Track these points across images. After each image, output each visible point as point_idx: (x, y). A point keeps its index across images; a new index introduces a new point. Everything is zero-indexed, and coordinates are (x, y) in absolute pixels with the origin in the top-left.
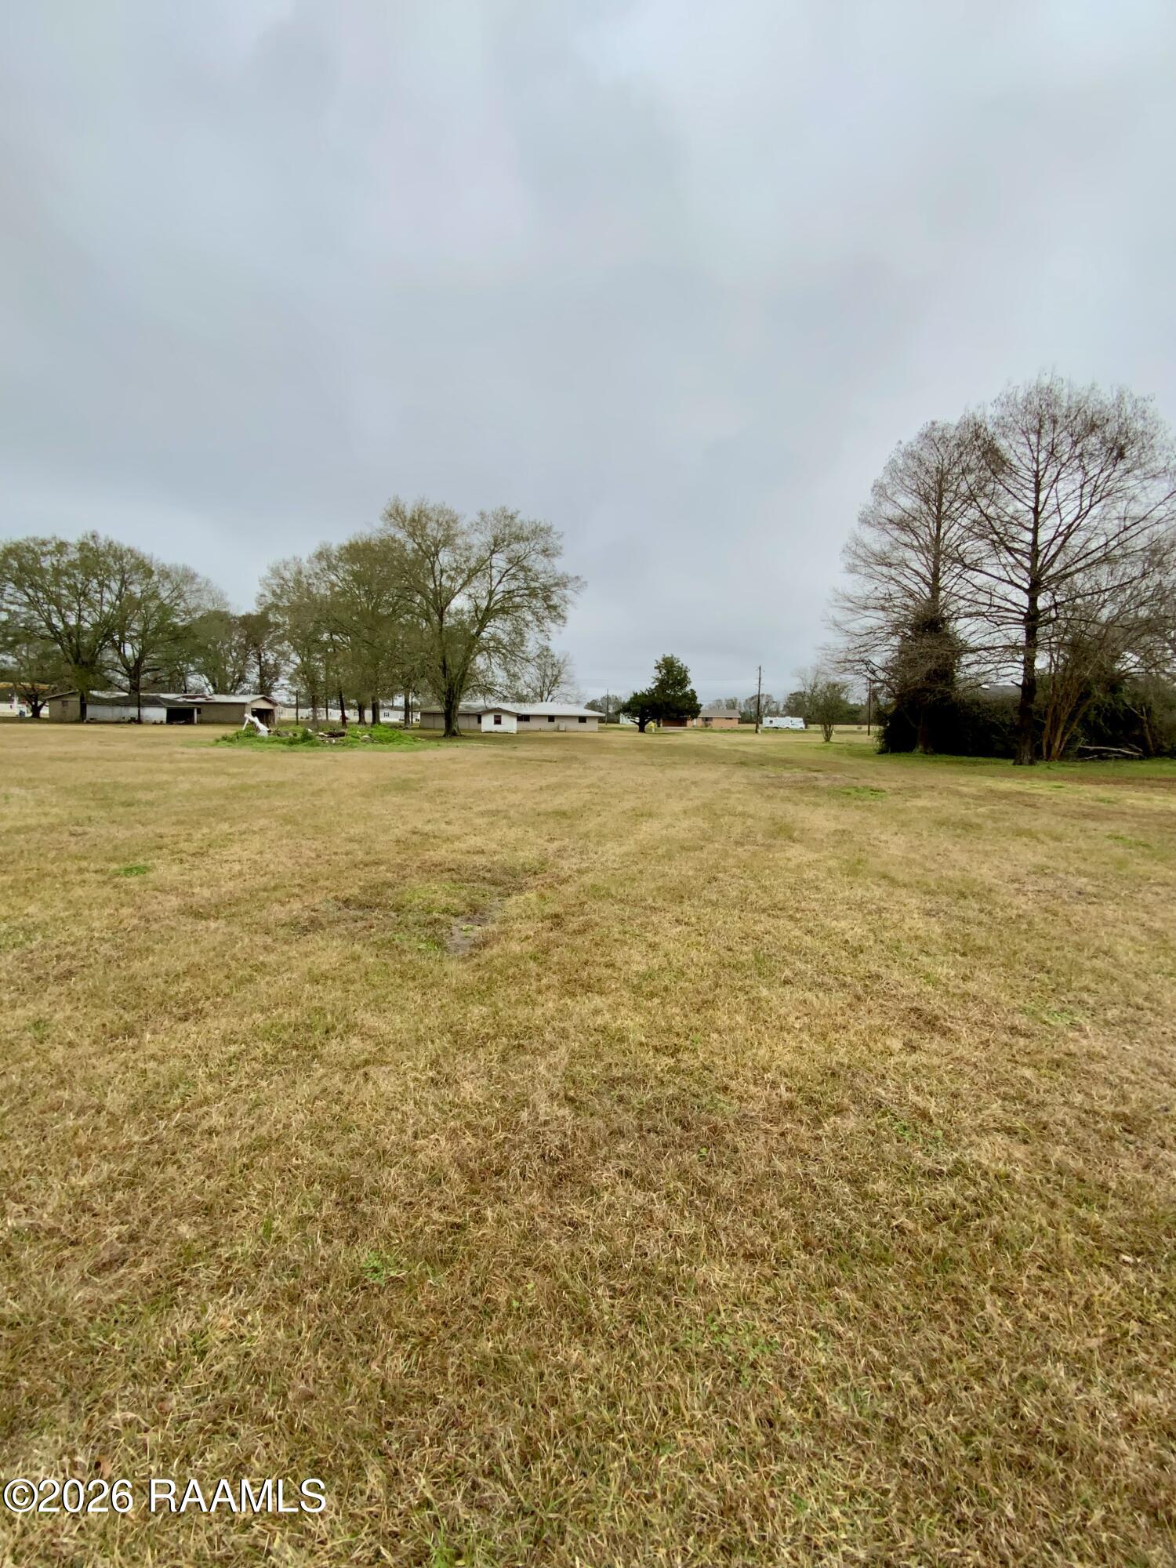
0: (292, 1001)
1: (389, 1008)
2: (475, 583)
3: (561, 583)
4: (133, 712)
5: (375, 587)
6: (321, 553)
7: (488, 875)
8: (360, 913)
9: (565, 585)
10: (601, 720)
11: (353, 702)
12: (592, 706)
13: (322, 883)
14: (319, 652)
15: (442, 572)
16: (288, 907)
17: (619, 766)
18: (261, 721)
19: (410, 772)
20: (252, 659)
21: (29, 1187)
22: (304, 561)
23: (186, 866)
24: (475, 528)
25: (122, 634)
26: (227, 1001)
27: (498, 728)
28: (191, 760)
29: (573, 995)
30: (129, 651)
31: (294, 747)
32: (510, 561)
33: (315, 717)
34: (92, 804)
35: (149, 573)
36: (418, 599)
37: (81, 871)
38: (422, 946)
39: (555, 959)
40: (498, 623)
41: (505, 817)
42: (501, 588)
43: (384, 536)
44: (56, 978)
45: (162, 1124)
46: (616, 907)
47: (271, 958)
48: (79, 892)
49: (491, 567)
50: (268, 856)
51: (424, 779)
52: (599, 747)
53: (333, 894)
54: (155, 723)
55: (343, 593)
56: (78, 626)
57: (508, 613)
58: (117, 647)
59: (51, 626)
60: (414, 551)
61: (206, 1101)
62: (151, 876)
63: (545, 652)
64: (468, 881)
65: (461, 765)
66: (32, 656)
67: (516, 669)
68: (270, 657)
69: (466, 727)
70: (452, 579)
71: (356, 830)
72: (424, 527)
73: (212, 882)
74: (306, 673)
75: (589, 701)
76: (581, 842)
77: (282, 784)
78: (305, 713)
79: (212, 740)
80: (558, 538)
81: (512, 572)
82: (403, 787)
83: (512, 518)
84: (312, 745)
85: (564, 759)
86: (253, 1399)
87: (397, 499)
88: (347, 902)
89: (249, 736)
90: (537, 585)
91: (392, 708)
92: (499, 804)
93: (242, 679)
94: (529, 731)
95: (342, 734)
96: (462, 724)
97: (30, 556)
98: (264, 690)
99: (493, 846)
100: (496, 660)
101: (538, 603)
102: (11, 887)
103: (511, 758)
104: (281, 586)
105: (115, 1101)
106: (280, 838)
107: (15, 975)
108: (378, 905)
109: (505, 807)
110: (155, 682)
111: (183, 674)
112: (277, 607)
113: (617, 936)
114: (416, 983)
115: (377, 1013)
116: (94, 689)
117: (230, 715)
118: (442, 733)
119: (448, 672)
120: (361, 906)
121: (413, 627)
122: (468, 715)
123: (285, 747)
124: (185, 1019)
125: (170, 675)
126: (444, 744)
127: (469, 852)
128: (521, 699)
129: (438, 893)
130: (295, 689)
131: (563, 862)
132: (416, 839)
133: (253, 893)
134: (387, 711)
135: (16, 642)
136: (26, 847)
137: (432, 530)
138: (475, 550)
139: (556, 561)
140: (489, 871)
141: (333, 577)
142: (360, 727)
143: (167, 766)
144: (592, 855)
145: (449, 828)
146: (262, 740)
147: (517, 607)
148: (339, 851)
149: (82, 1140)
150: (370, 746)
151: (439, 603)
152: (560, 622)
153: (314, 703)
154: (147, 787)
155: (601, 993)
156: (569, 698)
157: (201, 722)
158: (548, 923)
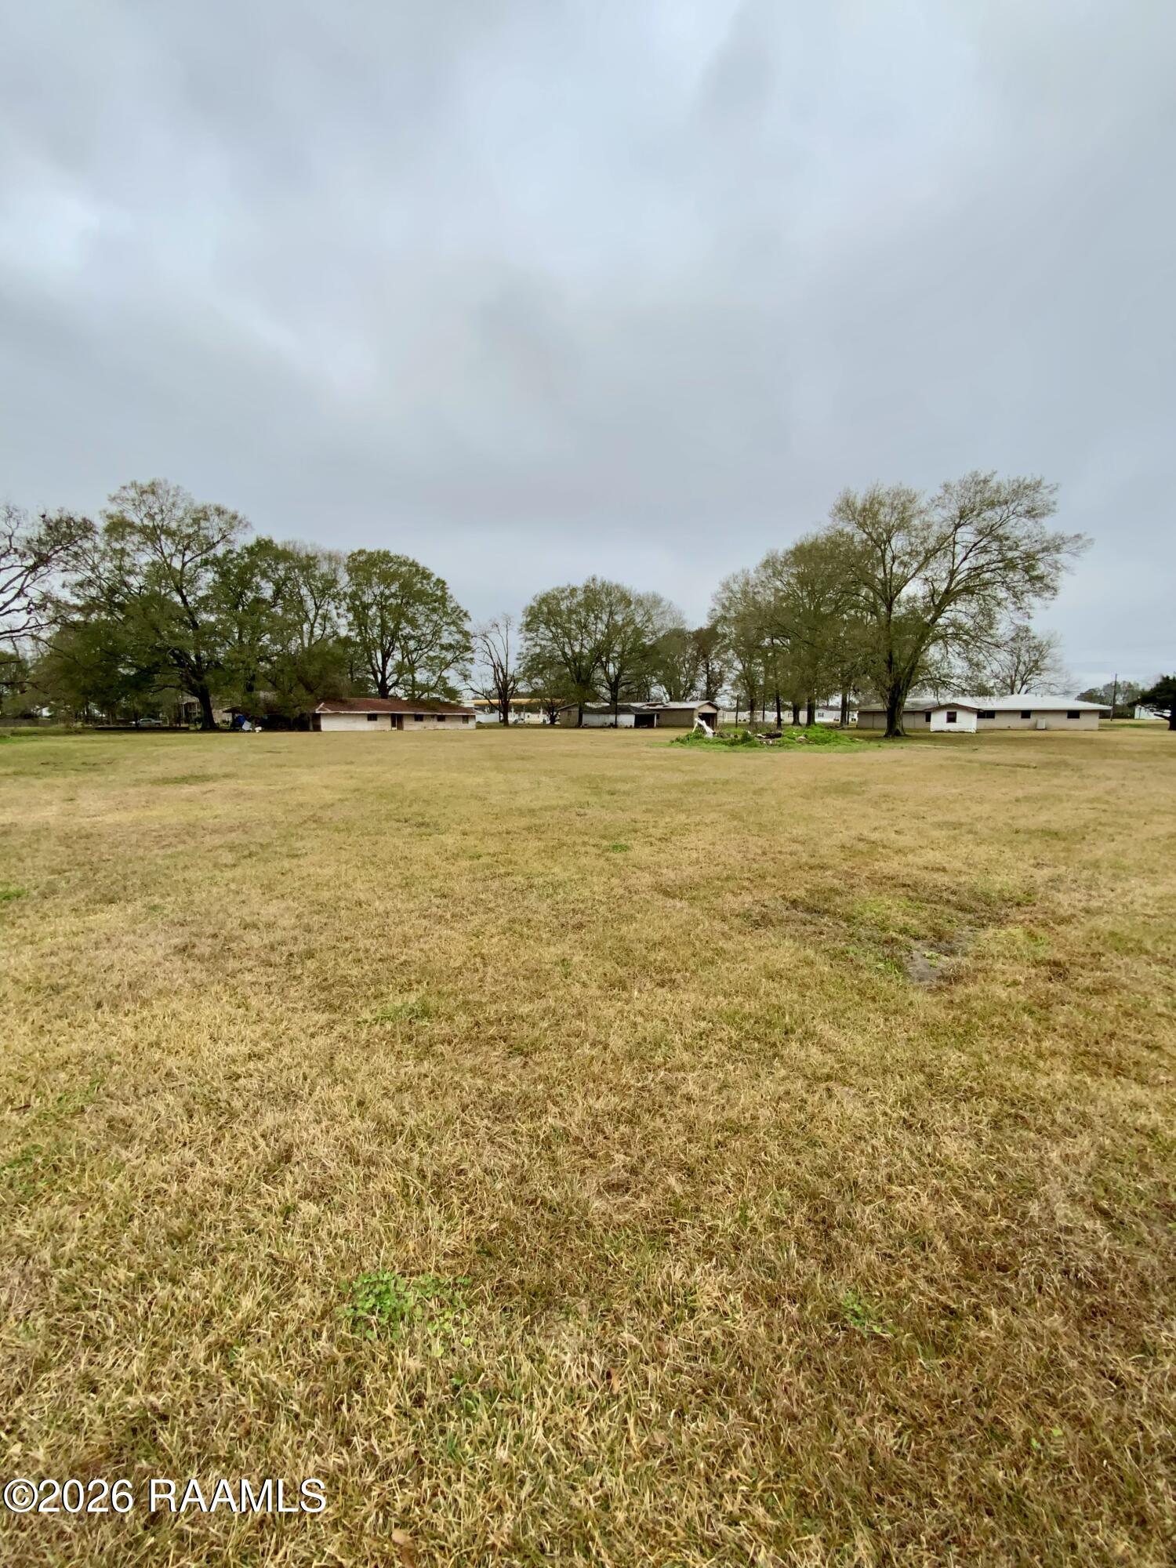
0: (751, 992)
1: (848, 1025)
2: (933, 564)
3: (1054, 546)
4: (611, 718)
5: (818, 587)
6: (768, 561)
7: (953, 898)
8: (809, 918)
9: (1058, 549)
10: (1103, 714)
11: (789, 704)
12: (1089, 696)
13: (769, 880)
14: (759, 656)
15: (894, 559)
16: (740, 898)
17: (1138, 775)
18: (708, 725)
19: (849, 775)
20: (702, 668)
21: (561, 1095)
22: (752, 572)
23: (655, 848)
24: (937, 503)
25: (608, 657)
26: (694, 978)
27: (951, 726)
28: (653, 758)
29: (1094, 1073)
30: (612, 669)
31: (734, 748)
32: (980, 532)
33: (752, 719)
34: (589, 791)
35: (629, 603)
36: (864, 591)
37: (584, 844)
38: (881, 965)
39: (1062, 1019)
40: (960, 606)
41: (970, 832)
42: (966, 565)
43: (832, 533)
44: (573, 927)
45: (651, 1076)
46: (1155, 968)
47: (729, 946)
48: (584, 860)
49: (955, 543)
50: (719, 848)
51: (865, 783)
52: (1104, 751)
53: (781, 893)
54: (626, 727)
55: (786, 598)
56: (581, 652)
57: (973, 593)
58: (604, 667)
59: (564, 654)
60: (862, 542)
61: (682, 1068)
62: (630, 854)
63: (1022, 634)
64: (928, 902)
65: (908, 769)
66: (553, 678)
67: (981, 657)
68: (716, 666)
69: (911, 727)
70: (904, 564)
71: (799, 831)
72: (875, 515)
73: (676, 866)
74: (747, 680)
75: (1084, 690)
76: (1086, 874)
77: (727, 782)
78: (745, 715)
79: (668, 742)
80: (1051, 492)
81: (982, 544)
82: (844, 789)
83: (985, 481)
84: (750, 746)
85: (1047, 765)
86: (740, 1387)
87: (848, 491)
88: (794, 903)
89: (697, 737)
90: (1016, 554)
91: (828, 708)
92: (959, 814)
93: (692, 687)
94: (993, 730)
95: (779, 736)
96: (907, 723)
97: (555, 602)
98: (710, 696)
99: (958, 865)
100: (955, 647)
101: (1016, 577)
102: (544, 851)
103: (970, 761)
104: (729, 599)
105: (616, 1043)
106: (729, 832)
107: (548, 920)
108: (827, 911)
109: (969, 820)
110: (628, 693)
111: (647, 686)
112: (725, 618)
113: (1161, 1009)
114: (876, 1005)
115: (836, 1027)
116: (588, 701)
117: (682, 719)
118: (883, 733)
119: (894, 666)
120: (810, 910)
121: (856, 622)
122: (913, 713)
123: (727, 748)
124: (661, 985)
125: (639, 687)
126: (886, 744)
127: (927, 868)
128: (983, 691)
129: (894, 910)
130: (736, 694)
131: (1060, 895)
132: (861, 846)
133: (709, 881)
134: (821, 711)
135: (544, 668)
136: (551, 821)
137: (886, 516)
138: (935, 528)
139: (1045, 521)
140: (954, 893)
141: (778, 583)
142: (796, 728)
143: (637, 763)
144: (1105, 892)
145: (900, 838)
146: (708, 742)
147: (987, 584)
148: (784, 850)
149: (596, 1068)
150: (806, 747)
151: (888, 593)
152: (1047, 595)
153: (752, 707)
154: (624, 780)
155: (1142, 1081)
156: (1053, 689)
157: (659, 726)
158: (1044, 971)
